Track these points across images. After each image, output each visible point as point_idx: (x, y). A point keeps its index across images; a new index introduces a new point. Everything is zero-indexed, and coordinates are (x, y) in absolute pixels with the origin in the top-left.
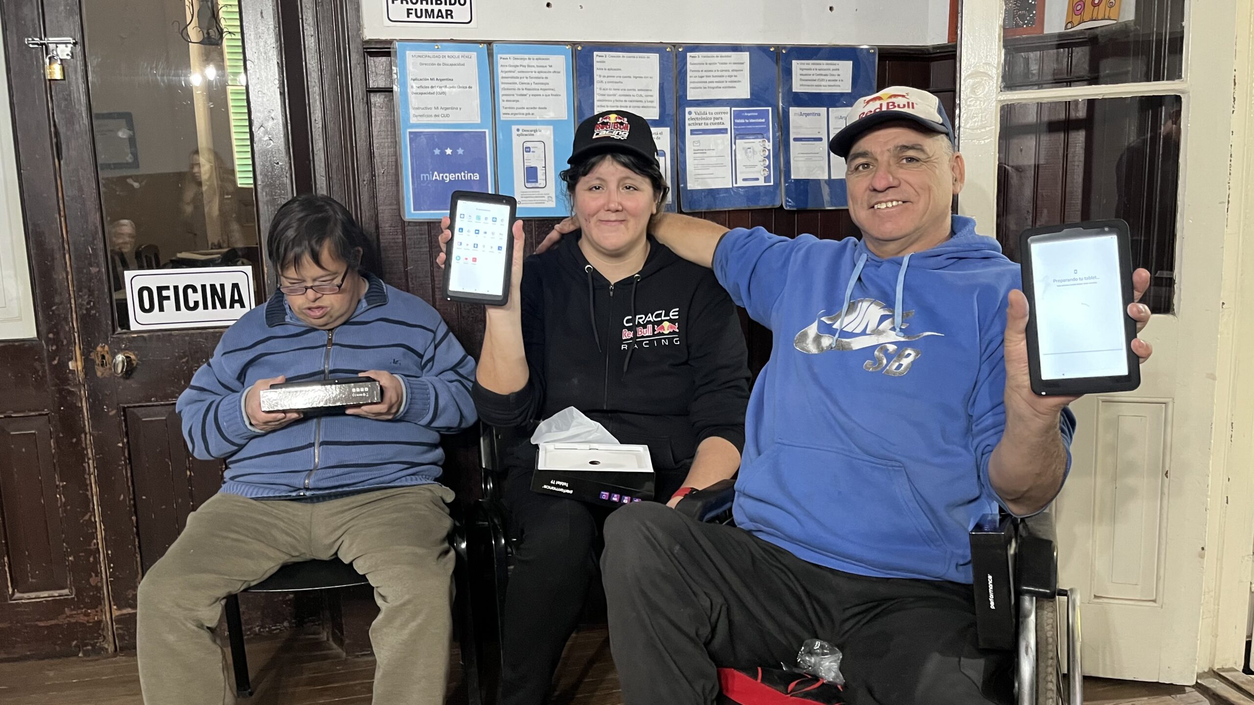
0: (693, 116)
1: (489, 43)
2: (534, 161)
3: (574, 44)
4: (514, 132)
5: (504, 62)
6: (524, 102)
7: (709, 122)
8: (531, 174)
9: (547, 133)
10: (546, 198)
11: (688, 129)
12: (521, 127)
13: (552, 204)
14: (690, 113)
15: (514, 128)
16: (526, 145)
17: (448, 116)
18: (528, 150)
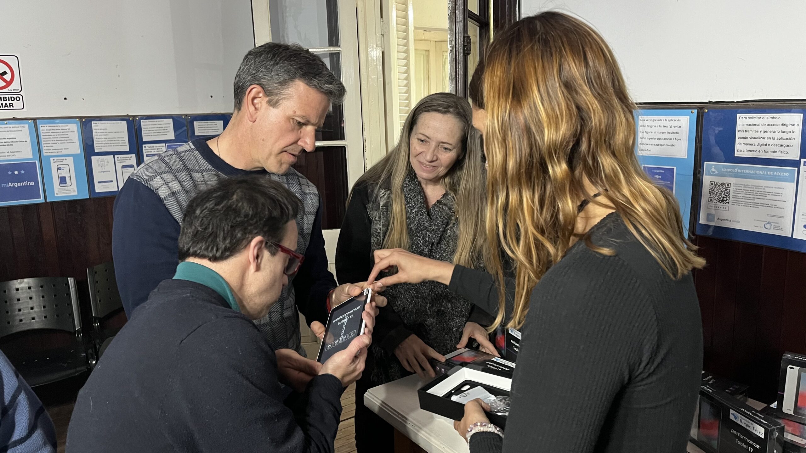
0: (147, 148)
1: (34, 119)
2: (63, 174)
3: (81, 118)
4: (52, 161)
5: (43, 128)
6: (55, 146)
7: (155, 150)
8: (63, 180)
9: (70, 160)
10: (72, 191)
11: (145, 154)
12: (55, 158)
13: (76, 193)
14: (145, 147)
15: (52, 159)
16: (58, 167)
17: (14, 155)
18: (60, 169)
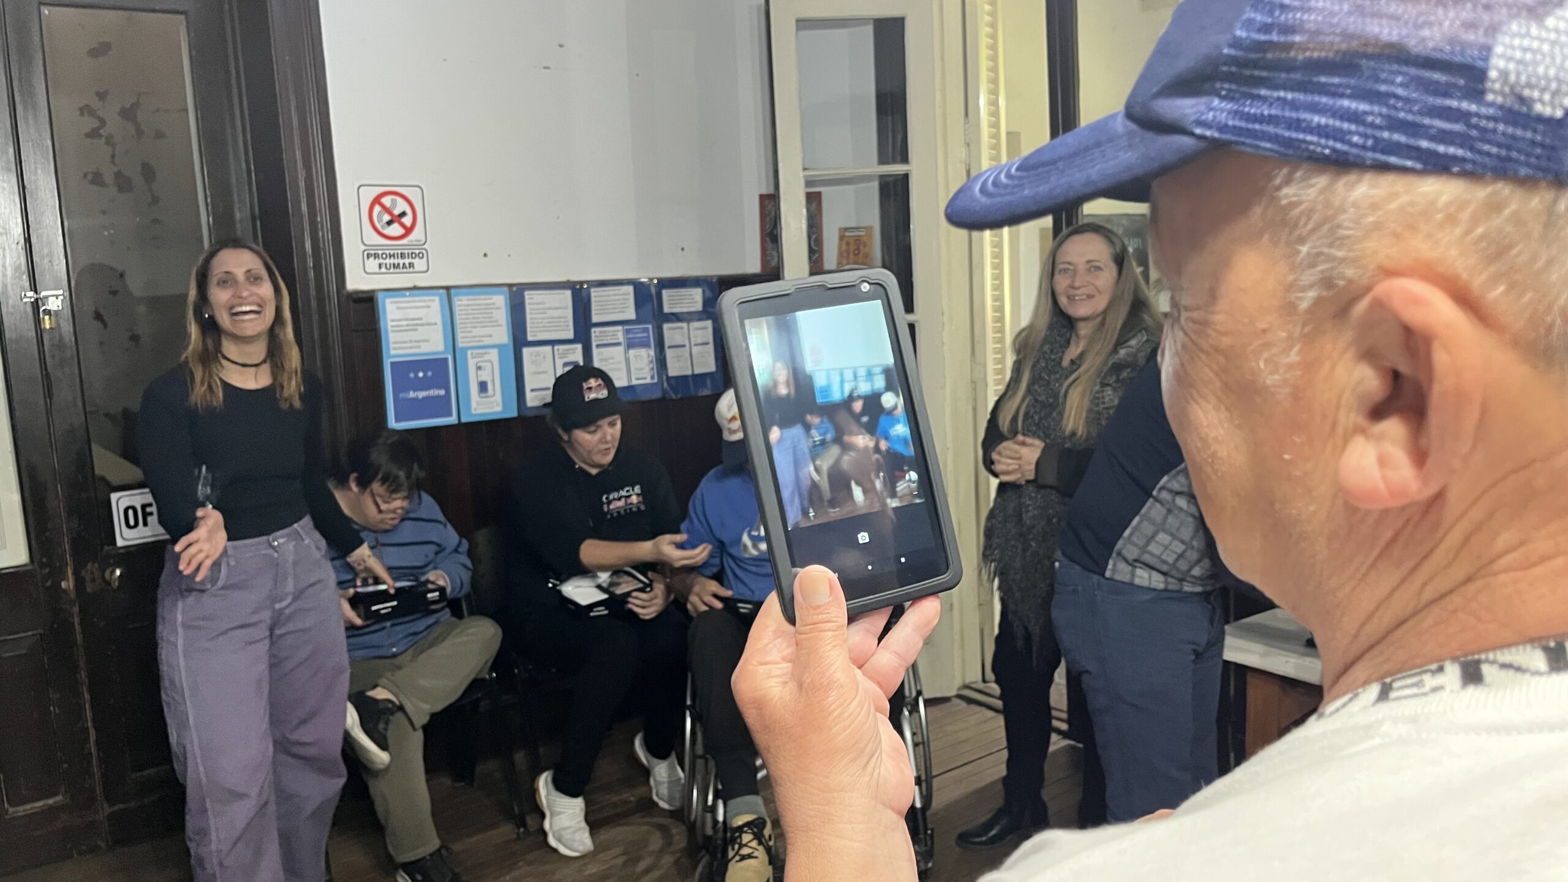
0: (597, 334)
1: (448, 288)
2: (485, 376)
3: (510, 286)
4: (469, 356)
5: (461, 302)
6: (476, 332)
7: (609, 338)
8: (483, 387)
9: (494, 355)
10: (495, 404)
11: (594, 344)
12: (475, 351)
13: (499, 409)
14: (595, 332)
15: (469, 352)
16: (478, 365)
17: (419, 347)
18: (479, 368)
